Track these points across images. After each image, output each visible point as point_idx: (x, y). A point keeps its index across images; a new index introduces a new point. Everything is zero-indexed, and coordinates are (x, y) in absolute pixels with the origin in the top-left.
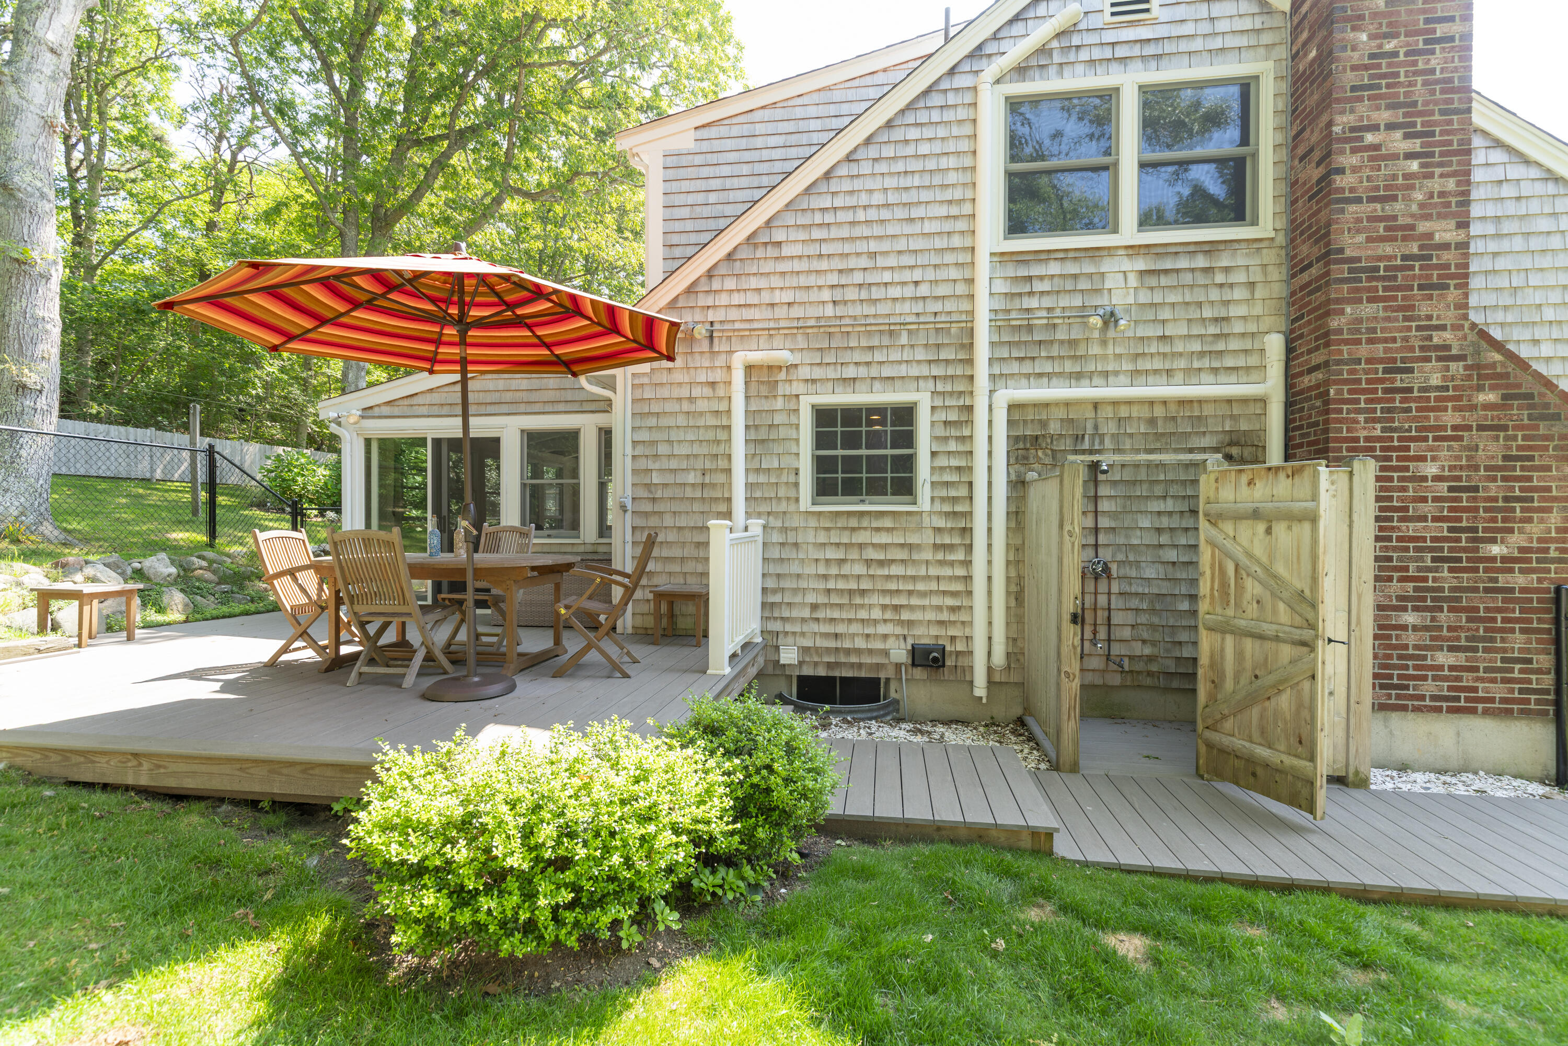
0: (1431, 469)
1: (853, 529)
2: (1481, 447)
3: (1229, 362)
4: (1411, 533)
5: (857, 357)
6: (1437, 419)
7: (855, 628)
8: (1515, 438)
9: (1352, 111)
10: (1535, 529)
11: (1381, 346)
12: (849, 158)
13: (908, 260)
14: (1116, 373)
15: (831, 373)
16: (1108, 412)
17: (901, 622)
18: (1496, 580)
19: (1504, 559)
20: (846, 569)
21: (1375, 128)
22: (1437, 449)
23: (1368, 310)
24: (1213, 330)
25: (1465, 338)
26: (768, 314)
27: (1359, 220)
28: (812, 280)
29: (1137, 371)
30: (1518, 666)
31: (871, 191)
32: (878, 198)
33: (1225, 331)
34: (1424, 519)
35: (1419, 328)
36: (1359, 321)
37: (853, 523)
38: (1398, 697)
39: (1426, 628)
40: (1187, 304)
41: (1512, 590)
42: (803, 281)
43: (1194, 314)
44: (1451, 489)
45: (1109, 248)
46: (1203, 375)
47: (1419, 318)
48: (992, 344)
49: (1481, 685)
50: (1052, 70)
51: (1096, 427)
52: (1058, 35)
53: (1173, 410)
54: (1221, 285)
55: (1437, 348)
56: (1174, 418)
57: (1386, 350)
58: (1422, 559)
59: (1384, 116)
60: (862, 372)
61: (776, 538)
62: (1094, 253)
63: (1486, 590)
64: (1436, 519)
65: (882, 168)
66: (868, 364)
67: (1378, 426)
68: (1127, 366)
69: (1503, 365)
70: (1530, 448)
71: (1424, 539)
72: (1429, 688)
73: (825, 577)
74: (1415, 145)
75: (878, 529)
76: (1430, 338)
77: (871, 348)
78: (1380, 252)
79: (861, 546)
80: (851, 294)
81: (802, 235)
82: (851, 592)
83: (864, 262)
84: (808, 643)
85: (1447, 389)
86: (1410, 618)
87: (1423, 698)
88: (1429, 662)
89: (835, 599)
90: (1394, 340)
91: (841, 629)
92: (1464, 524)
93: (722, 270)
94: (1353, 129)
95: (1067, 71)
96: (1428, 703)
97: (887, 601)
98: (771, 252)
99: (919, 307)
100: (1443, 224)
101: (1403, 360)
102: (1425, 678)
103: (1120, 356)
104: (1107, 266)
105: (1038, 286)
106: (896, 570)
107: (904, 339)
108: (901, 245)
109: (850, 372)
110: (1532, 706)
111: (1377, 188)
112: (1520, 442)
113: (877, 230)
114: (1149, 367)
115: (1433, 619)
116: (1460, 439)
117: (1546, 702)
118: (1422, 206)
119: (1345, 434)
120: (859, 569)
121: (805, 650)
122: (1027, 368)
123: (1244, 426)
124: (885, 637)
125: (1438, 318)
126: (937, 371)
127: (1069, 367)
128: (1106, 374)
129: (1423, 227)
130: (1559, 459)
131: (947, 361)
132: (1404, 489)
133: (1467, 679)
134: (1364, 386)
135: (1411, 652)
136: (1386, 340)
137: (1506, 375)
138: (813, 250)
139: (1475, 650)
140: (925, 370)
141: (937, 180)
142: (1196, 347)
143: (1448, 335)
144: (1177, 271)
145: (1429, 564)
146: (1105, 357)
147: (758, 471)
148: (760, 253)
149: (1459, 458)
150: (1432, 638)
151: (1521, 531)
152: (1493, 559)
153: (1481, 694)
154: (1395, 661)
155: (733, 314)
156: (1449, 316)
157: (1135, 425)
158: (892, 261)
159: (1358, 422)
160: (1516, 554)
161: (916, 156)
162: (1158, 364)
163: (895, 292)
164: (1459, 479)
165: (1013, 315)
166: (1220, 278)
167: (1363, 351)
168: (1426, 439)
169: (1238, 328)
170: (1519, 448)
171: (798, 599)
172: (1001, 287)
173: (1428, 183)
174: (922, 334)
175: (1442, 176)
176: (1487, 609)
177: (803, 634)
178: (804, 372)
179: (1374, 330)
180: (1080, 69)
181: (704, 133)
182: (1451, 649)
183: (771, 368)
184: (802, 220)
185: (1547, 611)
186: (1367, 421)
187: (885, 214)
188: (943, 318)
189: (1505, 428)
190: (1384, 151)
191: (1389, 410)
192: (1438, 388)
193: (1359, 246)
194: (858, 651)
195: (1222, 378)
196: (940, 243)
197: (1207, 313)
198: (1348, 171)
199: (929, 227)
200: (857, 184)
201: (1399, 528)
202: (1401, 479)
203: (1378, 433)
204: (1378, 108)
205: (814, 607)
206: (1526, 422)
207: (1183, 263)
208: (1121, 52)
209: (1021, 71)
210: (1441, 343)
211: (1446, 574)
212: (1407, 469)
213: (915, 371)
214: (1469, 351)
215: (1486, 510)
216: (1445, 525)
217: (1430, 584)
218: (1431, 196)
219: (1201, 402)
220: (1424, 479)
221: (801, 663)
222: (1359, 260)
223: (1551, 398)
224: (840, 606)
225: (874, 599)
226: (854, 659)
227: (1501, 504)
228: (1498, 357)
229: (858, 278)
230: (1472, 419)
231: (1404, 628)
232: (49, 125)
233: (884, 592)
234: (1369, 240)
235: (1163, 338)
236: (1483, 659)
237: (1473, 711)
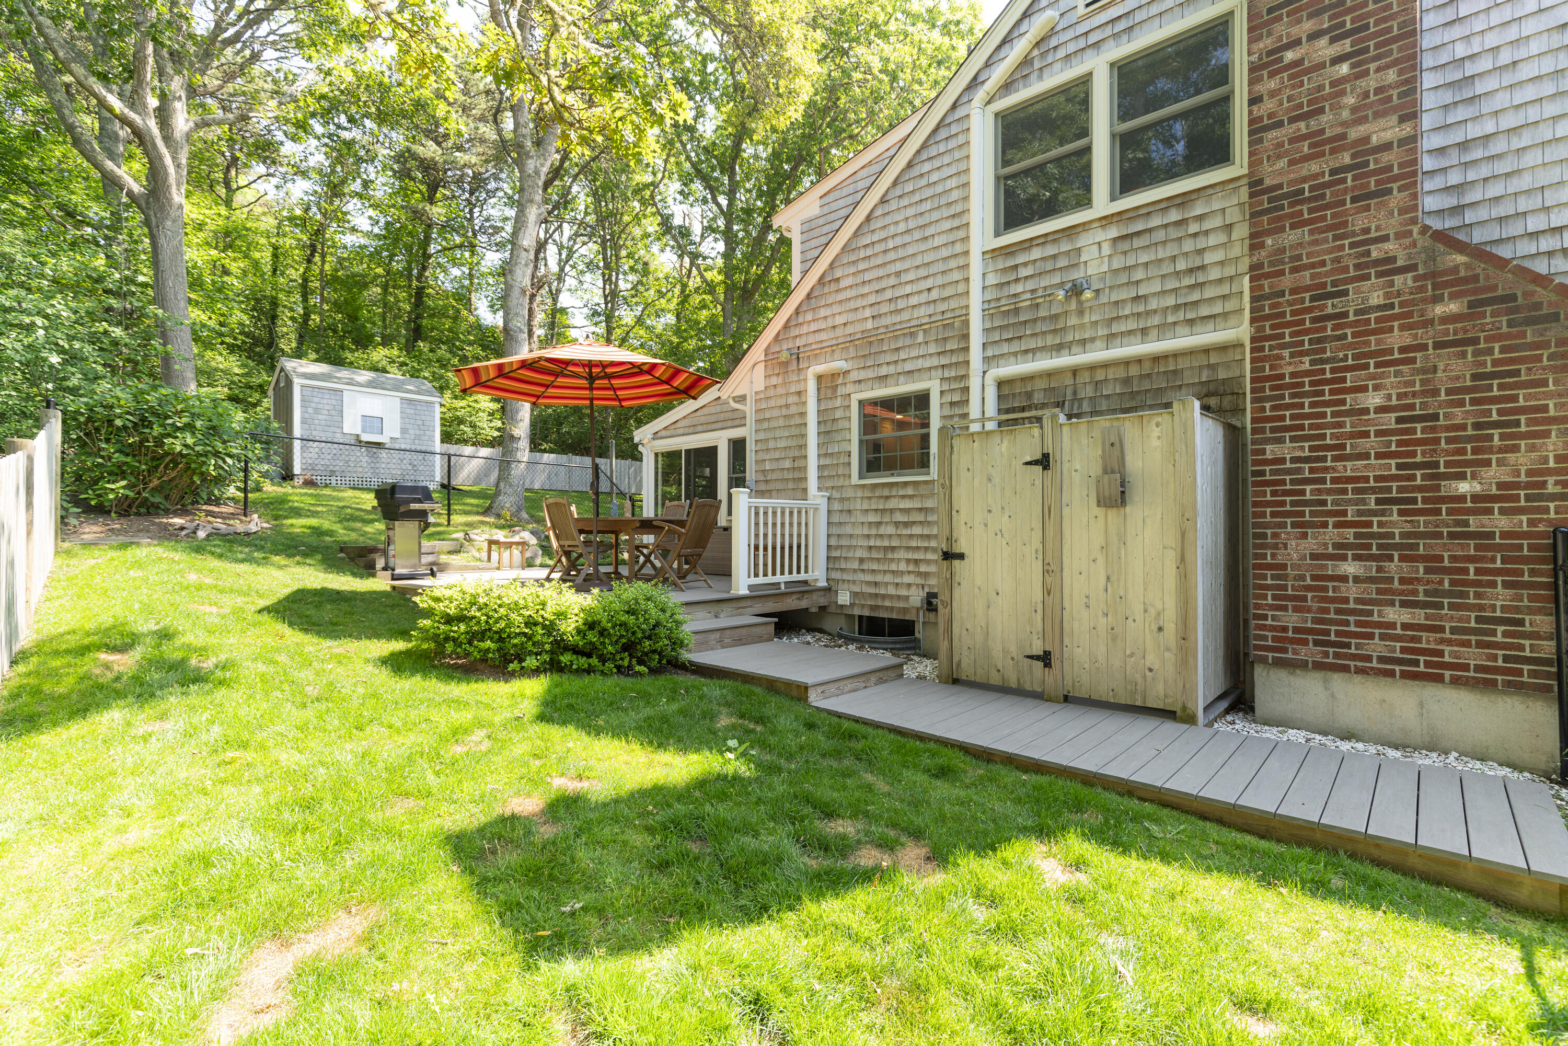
0: (1374, 400)
1: (887, 498)
2: (1441, 366)
3: (1205, 311)
4: (1349, 473)
5: (889, 358)
6: (1378, 342)
7: (888, 578)
8: (1490, 351)
9: (1269, 34)
10: (1523, 460)
11: (1307, 273)
12: (883, 201)
13: (922, 272)
14: (1093, 340)
15: (870, 374)
16: (1085, 377)
17: (919, 574)
18: (1466, 523)
19: (1476, 498)
20: (883, 530)
21: (1297, 42)
22: (1382, 376)
23: (1291, 237)
24: (1188, 281)
25: (1414, 244)
26: (832, 334)
27: (1280, 145)
28: (859, 303)
29: (1113, 335)
30: (1500, 629)
31: (897, 223)
32: (902, 227)
33: (1200, 280)
34: (1366, 456)
35: (1352, 245)
36: (1283, 250)
37: (886, 492)
38: (1337, 655)
39: (1371, 580)
40: (1161, 260)
41: (1491, 535)
42: (852, 305)
43: (1167, 269)
44: (1399, 420)
45: (1084, 224)
46: (1178, 328)
47: (1354, 234)
48: (986, 331)
49: (1447, 649)
50: (1034, 76)
51: (1075, 393)
52: (1037, 44)
53: (1147, 368)
54: (1195, 235)
55: (1377, 262)
56: (1149, 375)
57: (1313, 277)
58: (1363, 502)
59: (1308, 26)
60: (892, 369)
61: (836, 506)
62: (1070, 232)
63: (1452, 535)
64: (1379, 456)
65: (905, 201)
66: (896, 362)
67: (1306, 359)
68: (1102, 331)
69: (1467, 266)
70: (1512, 361)
71: (1366, 479)
72: (1376, 647)
73: (868, 536)
74: (1346, 45)
75: (903, 497)
76: (1368, 253)
77: (897, 349)
78: (1305, 173)
79: (892, 511)
80: (884, 308)
81: (852, 270)
82: (886, 549)
83: (893, 281)
84: (857, 589)
85: (1392, 307)
86: (1350, 568)
87: (1369, 658)
88: (1376, 618)
89: (875, 555)
90: (1323, 263)
91: (879, 578)
92: (1419, 459)
93: (804, 308)
94: (1270, 53)
95: (1046, 72)
96: (1375, 664)
97: (910, 556)
98: (833, 287)
99: (930, 310)
100: (1382, 122)
101: (1334, 283)
102: (1371, 636)
103: (1096, 322)
104: (1084, 240)
105: (1024, 272)
106: (917, 530)
107: (920, 339)
108: (918, 261)
109: (884, 371)
110: (1525, 679)
111: (1300, 106)
112: (1497, 355)
113: (901, 253)
114: (1123, 329)
115: (1379, 569)
116: (1413, 361)
117: (1548, 675)
118: (1354, 110)
119: (1267, 372)
120: (890, 530)
121: (854, 595)
122: (1015, 347)
123: (1222, 374)
124: (909, 585)
125: (1378, 228)
126: (944, 361)
127: (1050, 340)
128: (1083, 342)
129: (1354, 134)
130: (1554, 369)
131: (952, 351)
132: (1340, 425)
133: (1427, 640)
134: (1289, 318)
135: (1352, 605)
136: (1313, 266)
137: (1476, 278)
138: (859, 279)
139: (1440, 606)
140: (935, 362)
141: (943, 201)
142: (1170, 301)
143: (1390, 247)
144: (1150, 230)
145: (1373, 506)
146: (1082, 326)
147: (826, 455)
148: (826, 290)
149: (1412, 383)
150: (1379, 592)
151: (1500, 463)
152: (1462, 498)
153: (1447, 659)
154: (1332, 616)
155: (811, 339)
156: (1392, 225)
157: (1111, 386)
158: (911, 276)
159: (1282, 358)
160: (1494, 491)
161: (929, 185)
162: (1131, 325)
163: (914, 300)
164: (1412, 407)
165: (1003, 302)
166: (1193, 228)
167: (1287, 281)
168: (1366, 367)
169: (1214, 274)
170: (1495, 363)
171: (850, 555)
172: (992, 279)
173: (1363, 83)
174: (933, 331)
175: (1378, 70)
176: (1453, 558)
177: (854, 582)
178: (854, 376)
179: (1299, 257)
180: (1057, 66)
181: (827, 200)
182: (1404, 604)
183: (834, 375)
184: (853, 258)
185: (1542, 560)
186: (1292, 355)
187: (907, 238)
188: (949, 315)
189: (1475, 341)
190: (1307, 64)
191: (1319, 341)
192: (1379, 308)
193: (1280, 173)
194: (891, 597)
195: (1198, 328)
196: (945, 253)
197: (1181, 265)
198: (1265, 98)
199: (937, 241)
200: (888, 220)
201: (1334, 469)
202: (1334, 414)
203: (1307, 366)
204: (1299, 21)
205: (861, 560)
206: (1505, 329)
207: (1156, 221)
208: (1093, 38)
209: (1007, 87)
210: (1382, 255)
211: (1395, 517)
212: (1343, 402)
213: (928, 363)
214: (1420, 260)
215: (1449, 440)
216: (1393, 462)
217: (1375, 529)
218: (1366, 95)
219: (1176, 355)
220: (1366, 411)
221: (852, 605)
222: (1280, 186)
223: (1543, 295)
224: (878, 560)
225: (902, 554)
226: (887, 603)
227: (1470, 432)
228: (1460, 259)
229: (889, 294)
230: (1426, 336)
231: (1344, 579)
232: (524, 292)
233: (908, 548)
234: (1291, 163)
235: (1137, 298)
236: (1448, 617)
237: (1439, 679)
